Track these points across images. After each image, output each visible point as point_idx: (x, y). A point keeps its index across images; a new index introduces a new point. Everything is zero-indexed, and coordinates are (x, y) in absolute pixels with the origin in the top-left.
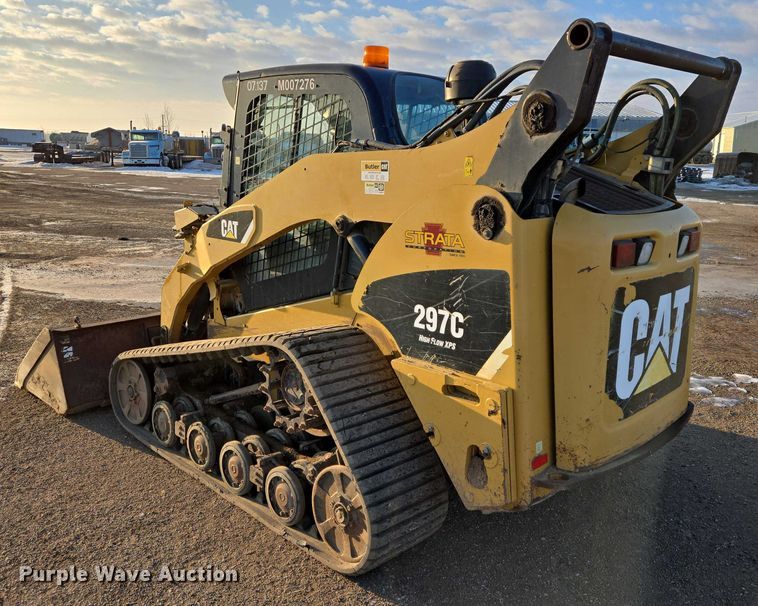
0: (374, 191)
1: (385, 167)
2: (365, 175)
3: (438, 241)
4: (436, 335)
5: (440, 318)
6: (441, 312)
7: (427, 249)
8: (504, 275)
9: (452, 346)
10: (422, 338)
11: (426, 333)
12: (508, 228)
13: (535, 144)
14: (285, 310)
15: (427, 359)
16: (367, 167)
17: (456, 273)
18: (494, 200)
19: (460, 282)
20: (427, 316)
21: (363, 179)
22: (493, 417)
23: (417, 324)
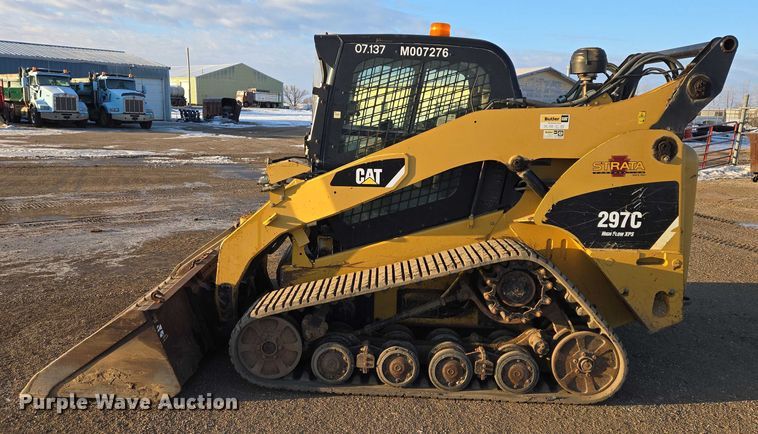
0: (554, 137)
1: (565, 119)
2: (543, 125)
3: (623, 167)
4: (618, 229)
5: (622, 218)
6: (622, 214)
7: (612, 173)
8: (675, 184)
9: (632, 234)
10: (604, 234)
11: (608, 229)
12: (679, 155)
13: (696, 104)
14: (405, 241)
15: (608, 247)
16: (546, 119)
17: (637, 186)
18: (670, 138)
19: (640, 192)
20: (609, 219)
21: (542, 128)
22: (677, 270)
23: (601, 225)
